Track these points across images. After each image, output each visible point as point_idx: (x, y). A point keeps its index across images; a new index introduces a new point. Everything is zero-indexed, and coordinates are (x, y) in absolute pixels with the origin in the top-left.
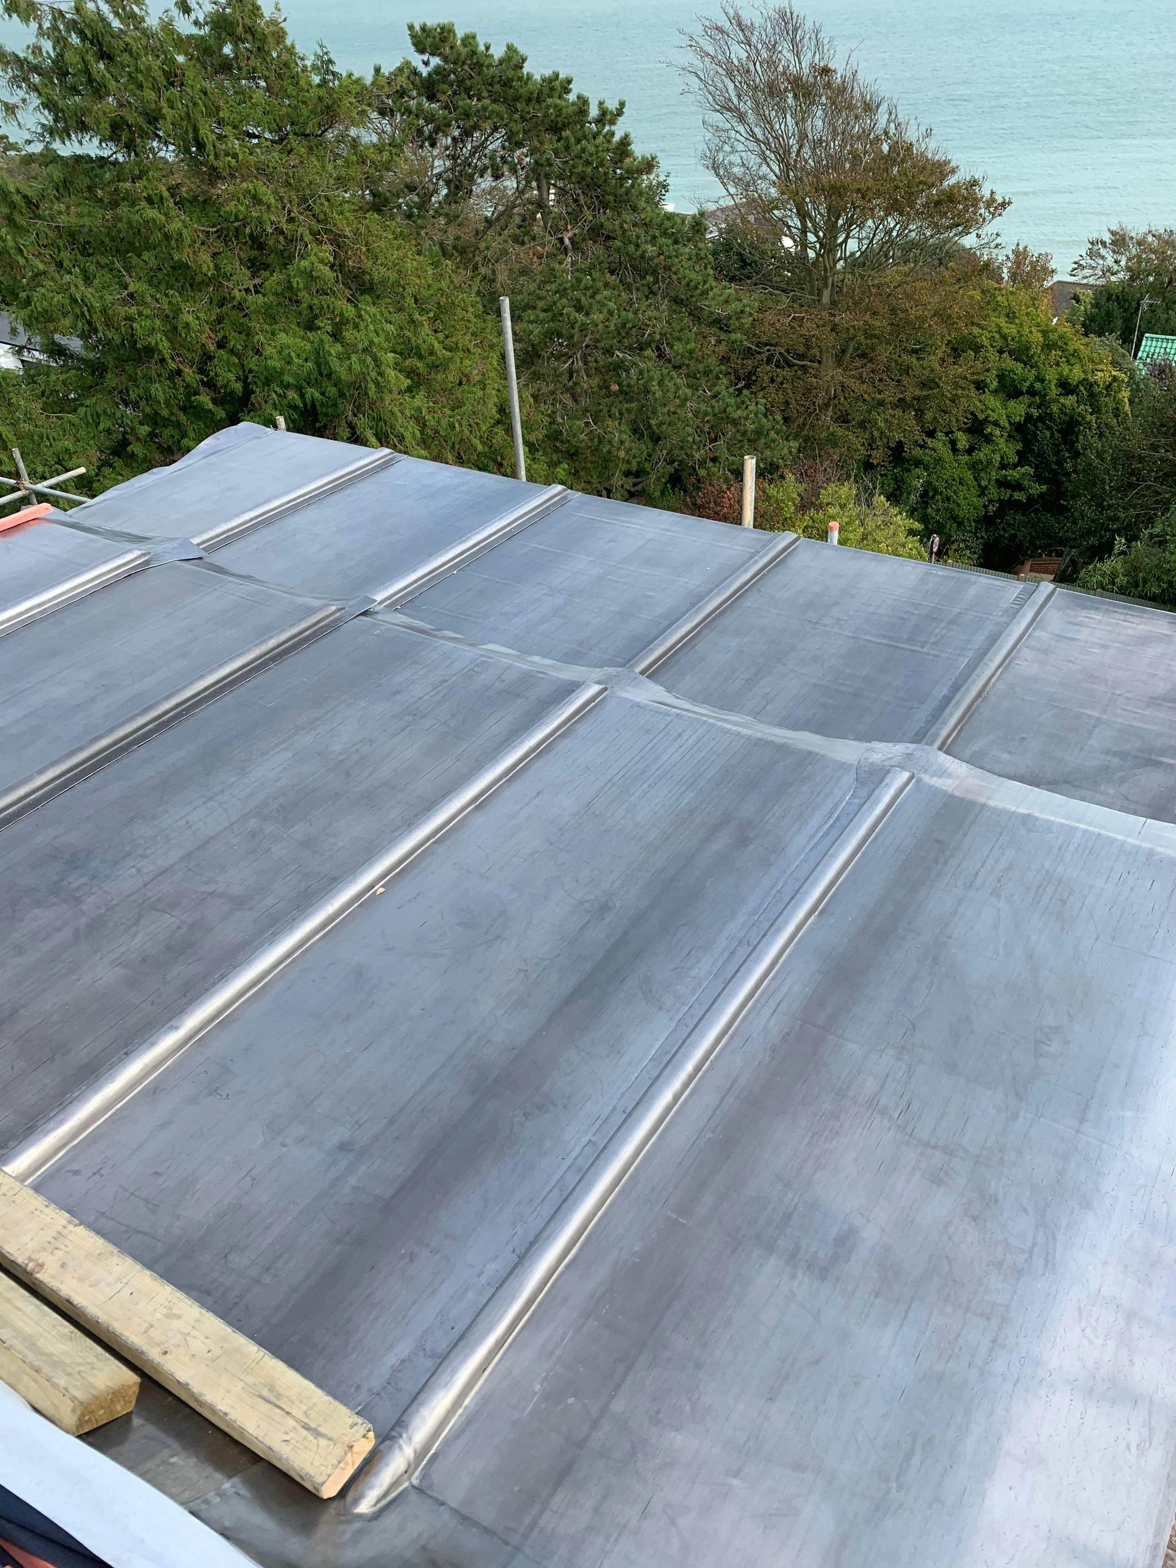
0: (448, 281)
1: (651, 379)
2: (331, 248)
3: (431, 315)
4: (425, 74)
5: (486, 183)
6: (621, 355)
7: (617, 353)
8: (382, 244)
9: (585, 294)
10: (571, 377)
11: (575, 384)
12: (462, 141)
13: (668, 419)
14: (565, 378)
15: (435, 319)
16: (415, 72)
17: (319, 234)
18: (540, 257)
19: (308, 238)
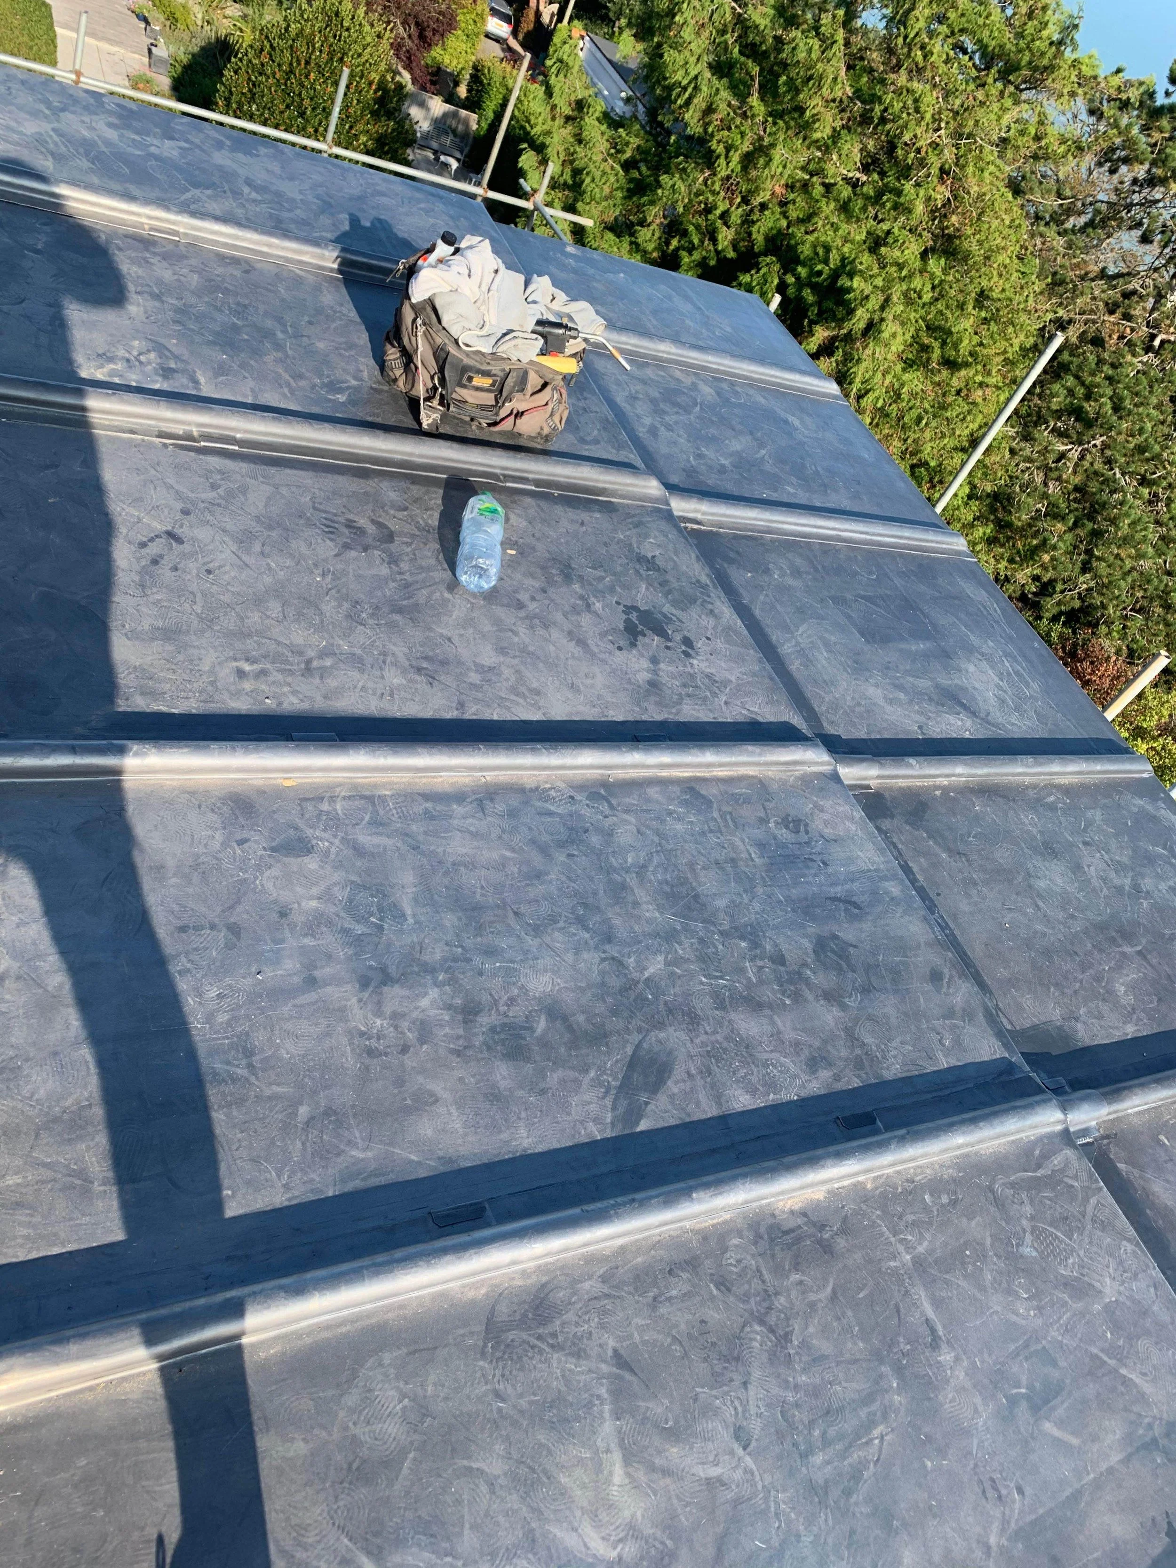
0: (1022, 299)
1: (1127, 515)
2: (948, 194)
3: (983, 314)
4: (1159, 103)
5: (1128, 240)
6: (1118, 475)
7: (1117, 470)
8: (995, 223)
9: (1132, 399)
10: (1058, 461)
11: (1057, 469)
12: (1141, 186)
13: (1112, 558)
14: (1051, 458)
15: (985, 321)
16: (1151, 95)
17: (948, 174)
18: (1121, 337)
19: (935, 171)
